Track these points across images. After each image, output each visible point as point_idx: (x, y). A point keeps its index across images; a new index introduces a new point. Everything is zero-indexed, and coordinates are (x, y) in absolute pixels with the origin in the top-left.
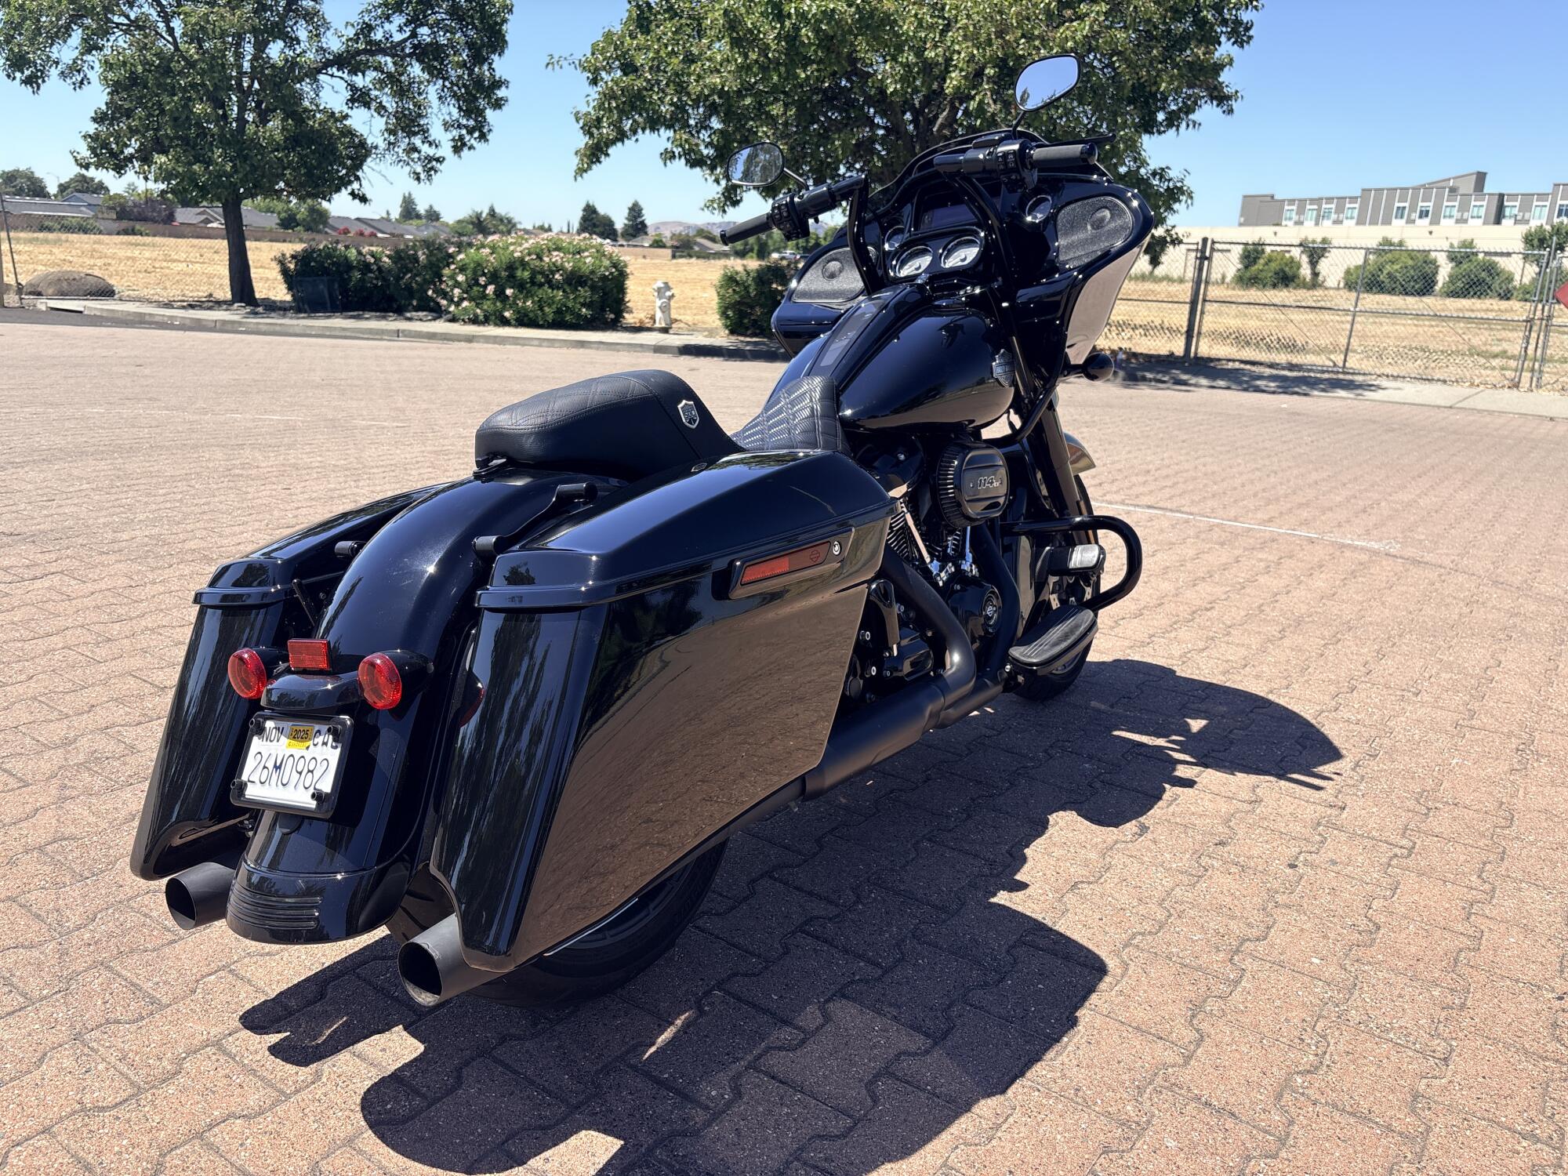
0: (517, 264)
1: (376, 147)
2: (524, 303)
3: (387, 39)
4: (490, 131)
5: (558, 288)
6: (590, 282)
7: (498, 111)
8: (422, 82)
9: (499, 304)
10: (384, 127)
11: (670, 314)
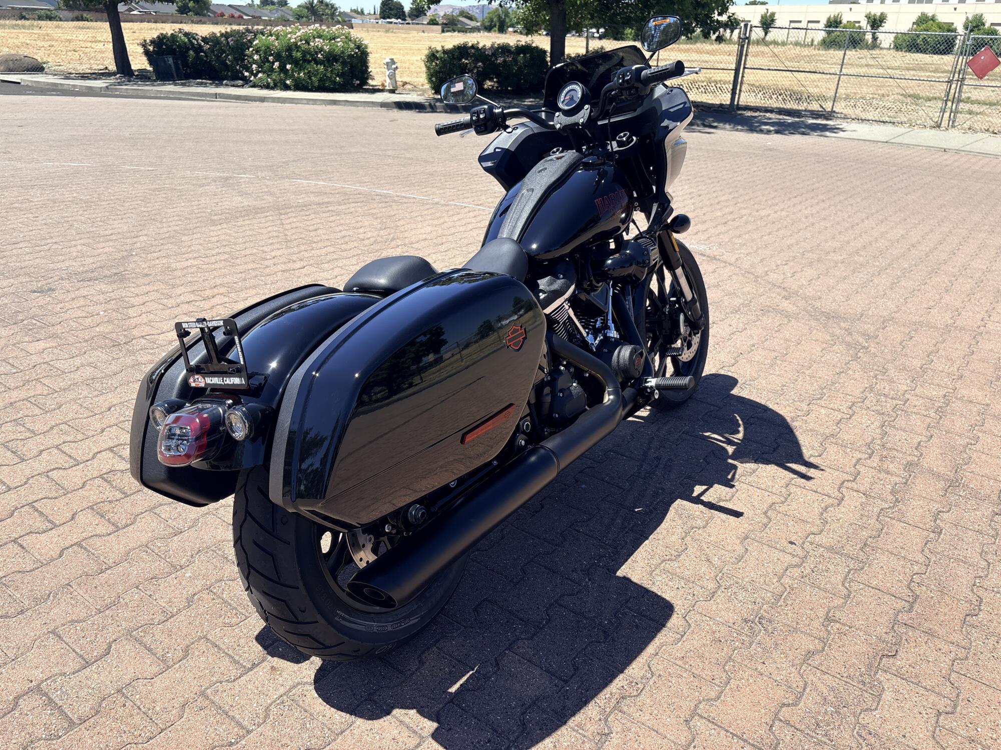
0: (293, 47)
2: (299, 74)
5: (321, 64)
6: (341, 60)
9: (282, 75)
11: (395, 80)
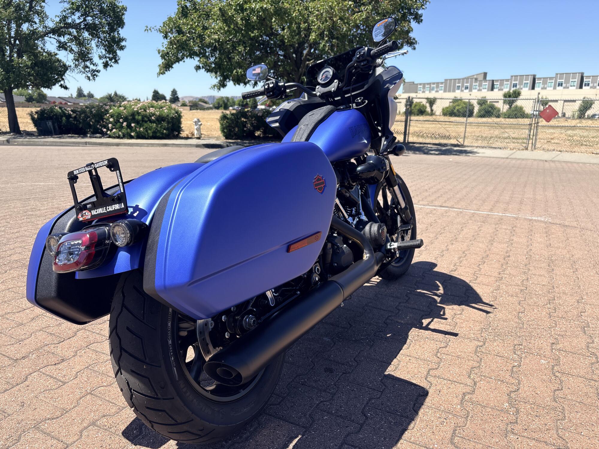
1: (70, 66)
2: (139, 129)
3: (73, 22)
4: (119, 59)
6: (167, 120)
7: (122, 51)
8: (89, 40)
9: (129, 130)
10: (73, 58)
11: (200, 132)
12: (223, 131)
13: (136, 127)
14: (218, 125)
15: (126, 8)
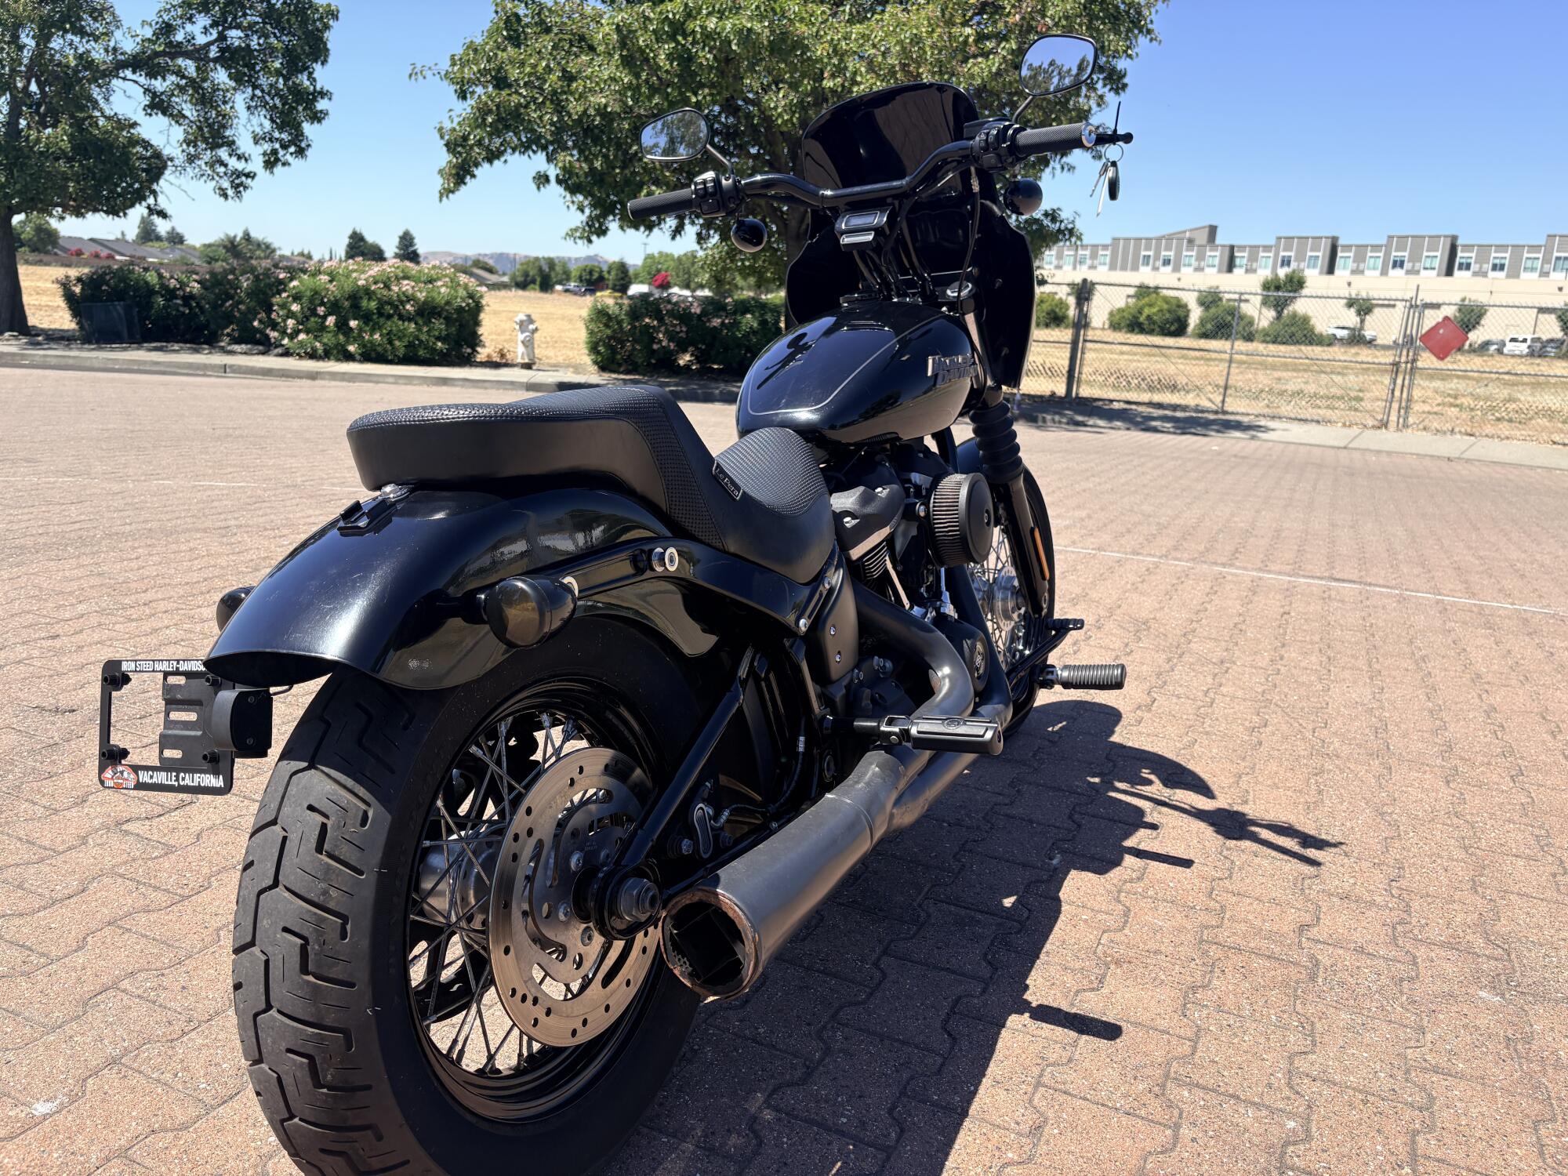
1: (171, 160)
2: (371, 335)
4: (309, 146)
5: (410, 320)
6: (444, 314)
7: (317, 125)
8: (228, 90)
9: (341, 337)
10: (181, 137)
11: (533, 348)
12: (593, 348)
13: (361, 330)
14: (582, 335)
15: (338, 11)
